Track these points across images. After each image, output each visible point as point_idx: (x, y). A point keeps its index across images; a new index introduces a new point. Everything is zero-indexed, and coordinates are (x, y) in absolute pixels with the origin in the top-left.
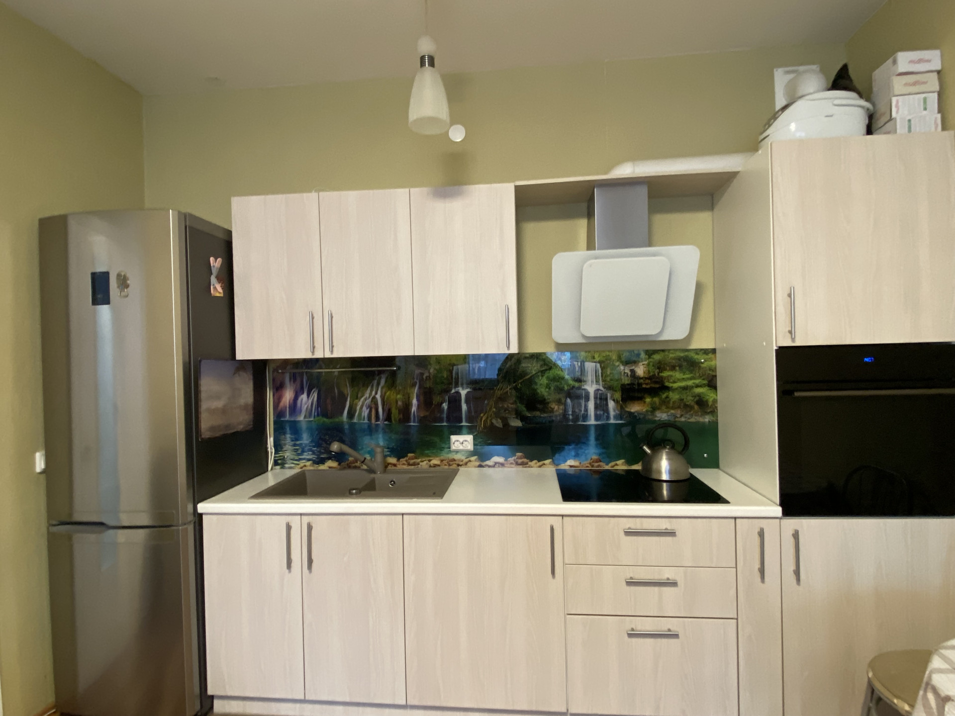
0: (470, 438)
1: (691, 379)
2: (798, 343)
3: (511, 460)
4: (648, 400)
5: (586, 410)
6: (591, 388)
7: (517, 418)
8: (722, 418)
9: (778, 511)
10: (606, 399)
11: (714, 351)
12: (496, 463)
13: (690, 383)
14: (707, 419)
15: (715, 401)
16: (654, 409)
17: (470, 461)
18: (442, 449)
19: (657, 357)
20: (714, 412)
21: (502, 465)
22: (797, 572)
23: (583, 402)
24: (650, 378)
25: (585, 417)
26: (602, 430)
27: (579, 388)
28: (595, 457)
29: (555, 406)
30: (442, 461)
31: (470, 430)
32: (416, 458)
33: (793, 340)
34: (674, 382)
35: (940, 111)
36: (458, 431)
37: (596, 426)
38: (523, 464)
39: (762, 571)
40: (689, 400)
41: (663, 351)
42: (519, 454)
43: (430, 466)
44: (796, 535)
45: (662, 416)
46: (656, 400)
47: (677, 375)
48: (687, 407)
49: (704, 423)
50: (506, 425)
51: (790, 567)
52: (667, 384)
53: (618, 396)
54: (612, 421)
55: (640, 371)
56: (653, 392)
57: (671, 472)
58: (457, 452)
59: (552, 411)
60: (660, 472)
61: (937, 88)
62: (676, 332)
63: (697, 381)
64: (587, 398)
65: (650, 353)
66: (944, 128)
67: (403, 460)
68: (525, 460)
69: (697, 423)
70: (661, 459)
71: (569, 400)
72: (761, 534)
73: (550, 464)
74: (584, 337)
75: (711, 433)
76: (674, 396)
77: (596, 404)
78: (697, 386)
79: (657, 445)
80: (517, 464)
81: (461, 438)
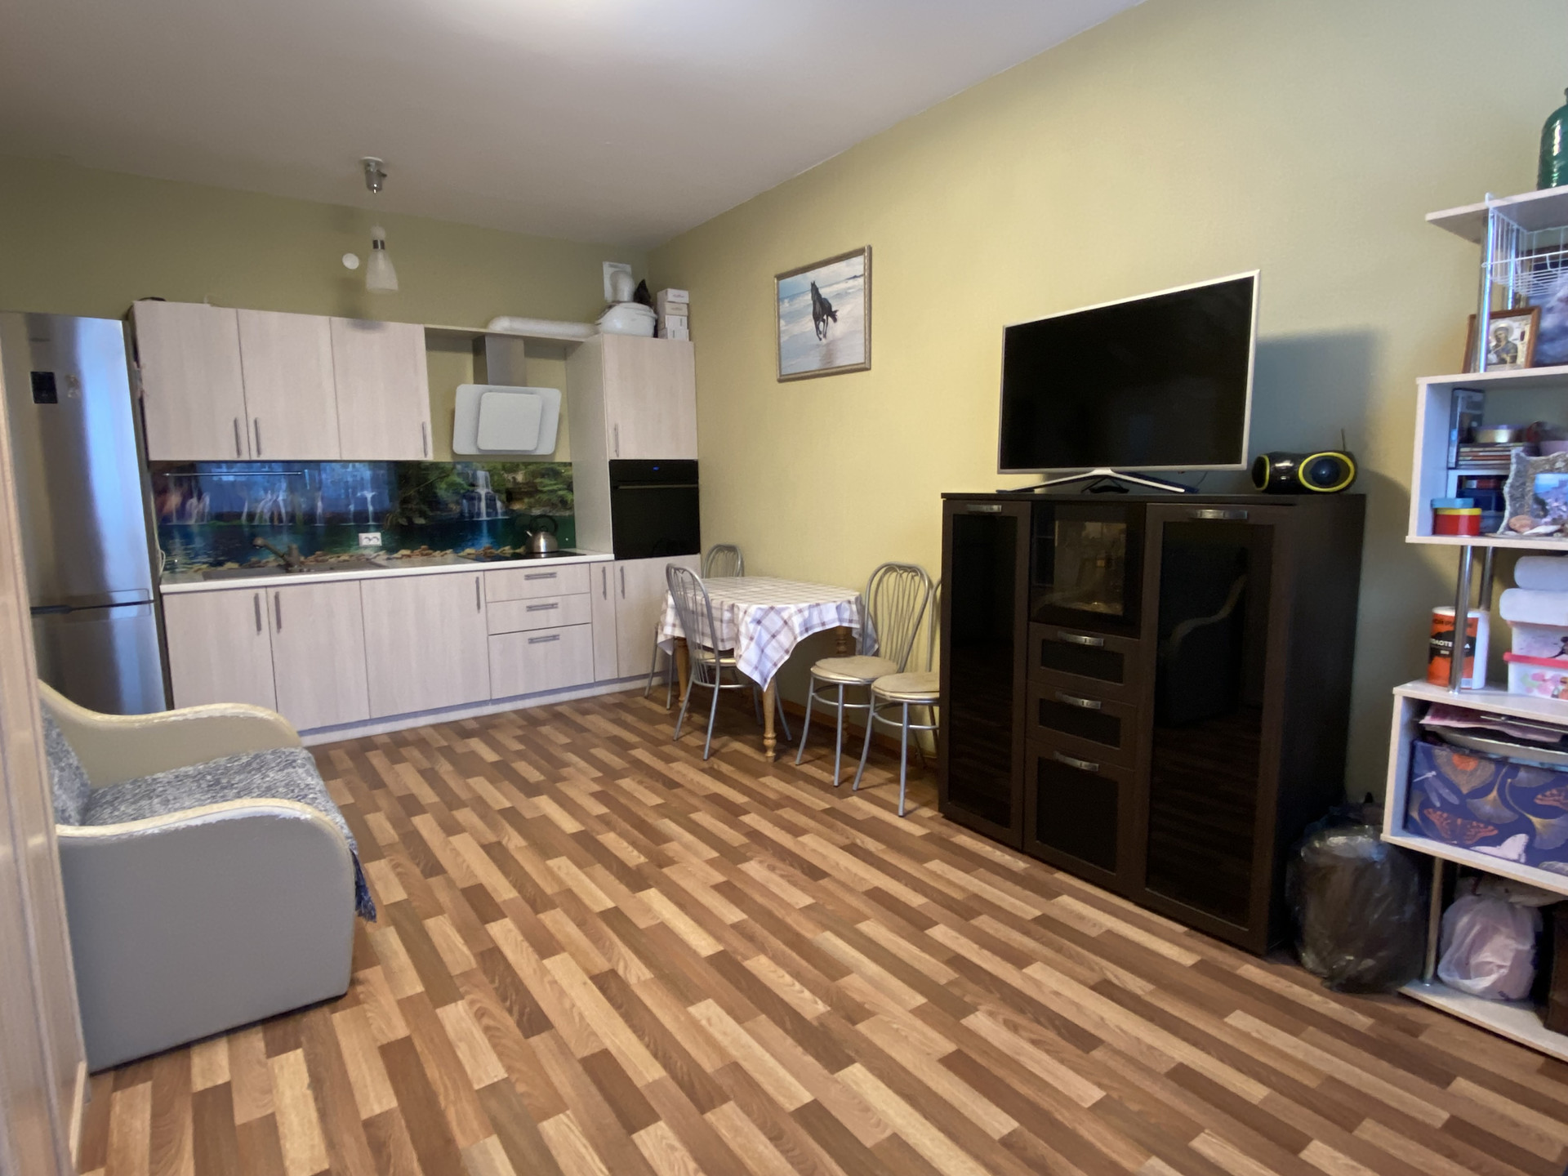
0: (378, 535)
1: (555, 484)
2: (620, 458)
3: (417, 552)
4: (526, 500)
5: (479, 509)
6: (482, 491)
7: (420, 517)
8: (578, 513)
9: (612, 556)
10: (495, 500)
11: (570, 464)
12: (403, 556)
13: (555, 487)
14: (567, 513)
15: (572, 500)
16: (531, 507)
17: (378, 555)
18: (350, 546)
19: (531, 468)
20: (571, 508)
21: (409, 556)
22: (623, 592)
23: (476, 502)
24: (527, 484)
25: (479, 514)
26: (492, 524)
27: (473, 491)
28: (488, 545)
29: (453, 506)
30: (351, 556)
31: (378, 528)
32: (324, 555)
33: (618, 456)
34: (544, 487)
35: (688, 328)
36: (366, 530)
37: (488, 521)
38: (426, 555)
39: (605, 593)
40: (555, 499)
41: (536, 463)
42: (423, 547)
43: (339, 562)
44: (622, 570)
45: (536, 512)
46: (532, 500)
47: (546, 481)
48: (554, 506)
49: (565, 517)
50: (410, 520)
51: (619, 591)
52: (539, 488)
53: (504, 497)
54: (500, 517)
55: (520, 477)
56: (530, 494)
57: (547, 547)
58: (366, 547)
59: (451, 510)
60: (539, 547)
61: (686, 313)
62: (545, 448)
63: (560, 486)
64: (480, 499)
65: (527, 464)
66: (690, 340)
67: (311, 558)
68: (430, 551)
69: (561, 517)
70: (539, 539)
71: (464, 501)
72: (604, 571)
73: (451, 553)
74: (479, 450)
75: (570, 523)
76: (545, 497)
77: (487, 504)
78: (560, 490)
79: (536, 532)
80: (423, 555)
81: (370, 535)
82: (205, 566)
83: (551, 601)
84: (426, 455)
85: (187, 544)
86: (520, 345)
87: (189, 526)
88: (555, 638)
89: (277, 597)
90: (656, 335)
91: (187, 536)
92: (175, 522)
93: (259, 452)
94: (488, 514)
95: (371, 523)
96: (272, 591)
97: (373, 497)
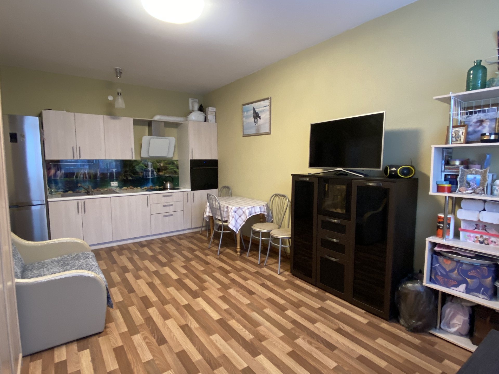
0: (117, 183)
1: (173, 167)
2: (194, 159)
3: (129, 188)
4: (164, 171)
5: (149, 174)
6: (150, 169)
7: (130, 177)
8: (180, 175)
9: (190, 190)
10: (154, 172)
11: (178, 160)
12: (124, 189)
13: (173, 168)
14: (176, 176)
15: (178, 172)
16: (165, 173)
17: (117, 189)
18: (108, 186)
19: (166, 161)
20: (178, 174)
21: (126, 189)
22: (194, 201)
23: (148, 172)
24: (164, 166)
25: (149, 176)
26: (153, 179)
27: (147, 169)
28: (151, 186)
29: (141, 174)
30: (108, 189)
31: (117, 180)
32: (100, 189)
33: (193, 158)
34: (169, 167)
35: (215, 119)
36: (113, 181)
37: (151, 178)
38: (132, 189)
39: (188, 201)
40: (173, 171)
41: (167, 160)
42: (131, 186)
43: (104, 191)
44: (193, 194)
45: (167, 175)
46: (166, 172)
47: (170, 166)
48: (172, 173)
49: (176, 177)
50: (127, 178)
51: (192, 200)
52: (168, 168)
53: (157, 171)
54: (155, 177)
55: (162, 165)
56: (165, 170)
57: (170, 186)
58: (113, 186)
59: (140, 175)
60: (167, 186)
61: (215, 115)
62: (170, 156)
63: (174, 167)
64: (149, 171)
65: (164, 160)
66: (216, 123)
67: (95, 190)
68: (133, 188)
69: (175, 177)
70: (168, 184)
71: (144, 172)
72: (188, 194)
73: (140, 188)
74: (149, 156)
75: (177, 179)
76: (170, 171)
77: (151, 173)
78: (175, 168)
79: (166, 182)
80: (131, 189)
81: (114, 183)
82: (62, 192)
83: (171, 204)
84: (132, 158)
85: (56, 185)
86: (163, 124)
87: (57, 180)
88: (172, 215)
89: (84, 203)
90: (205, 121)
91: (56, 182)
92: (53, 178)
93: (80, 157)
94: (152, 176)
95: (115, 179)
96: (83, 201)
97: (115, 171)
